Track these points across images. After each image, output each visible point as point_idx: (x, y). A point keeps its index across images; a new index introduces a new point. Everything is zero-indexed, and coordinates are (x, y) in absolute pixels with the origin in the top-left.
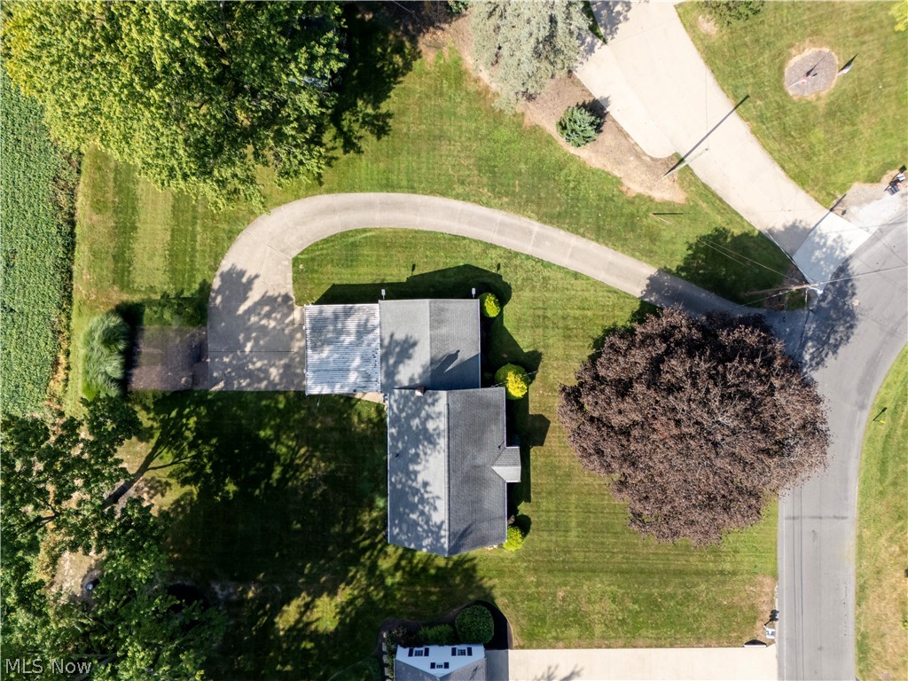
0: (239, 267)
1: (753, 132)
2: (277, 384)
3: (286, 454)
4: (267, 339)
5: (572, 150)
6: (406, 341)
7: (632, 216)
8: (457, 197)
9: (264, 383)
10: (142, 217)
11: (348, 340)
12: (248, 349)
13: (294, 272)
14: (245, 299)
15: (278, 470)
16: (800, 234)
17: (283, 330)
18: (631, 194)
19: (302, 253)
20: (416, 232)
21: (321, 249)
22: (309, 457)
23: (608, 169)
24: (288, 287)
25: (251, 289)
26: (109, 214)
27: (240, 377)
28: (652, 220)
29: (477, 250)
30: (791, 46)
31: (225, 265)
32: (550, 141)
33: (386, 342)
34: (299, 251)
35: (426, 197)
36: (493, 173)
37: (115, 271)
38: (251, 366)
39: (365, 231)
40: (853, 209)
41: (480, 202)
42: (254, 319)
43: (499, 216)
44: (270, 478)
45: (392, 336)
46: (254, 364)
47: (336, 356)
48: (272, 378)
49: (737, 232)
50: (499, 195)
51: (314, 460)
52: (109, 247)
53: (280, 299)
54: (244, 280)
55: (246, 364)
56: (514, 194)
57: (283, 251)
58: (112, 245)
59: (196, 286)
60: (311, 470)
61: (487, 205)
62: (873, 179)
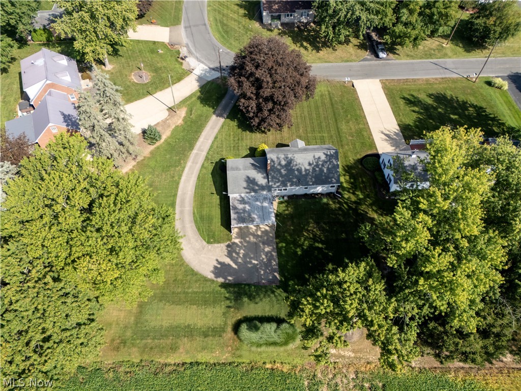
0: (212, 269)
1: (161, 90)
2: (273, 248)
3: (309, 242)
4: (250, 253)
5: (162, 140)
6: (246, 181)
7: (192, 122)
8: (180, 178)
9: (273, 253)
10: (182, 322)
11: (248, 207)
12: (256, 262)
13: (215, 243)
14: (229, 265)
15: (317, 244)
16: (200, 79)
17: (245, 246)
18: (182, 123)
19: (205, 240)
20: (195, 193)
21: (203, 231)
22: (308, 231)
23: (171, 129)
24: (223, 246)
25: (224, 263)
26: (179, 342)
27: (271, 265)
28: (193, 116)
29: (204, 171)
30: (130, 82)
31: (211, 276)
32: (158, 148)
33: (248, 191)
34: (204, 241)
35: (179, 190)
36: (169, 166)
37: (214, 336)
38: (265, 260)
39: (194, 213)
40: (192, 68)
41: (183, 171)
42: (240, 260)
43: (189, 164)
44: (322, 248)
45: (245, 188)
46: (263, 259)
47: (256, 212)
48: (270, 250)
49: (199, 94)
50: (180, 164)
51: (309, 229)
52: (199, 341)
53: (229, 249)
54: (219, 266)
55: (264, 263)
56: (180, 159)
57: (204, 249)
58: (198, 339)
59: (223, 290)
60: (315, 230)
61: (184, 168)
62: (182, 64)
